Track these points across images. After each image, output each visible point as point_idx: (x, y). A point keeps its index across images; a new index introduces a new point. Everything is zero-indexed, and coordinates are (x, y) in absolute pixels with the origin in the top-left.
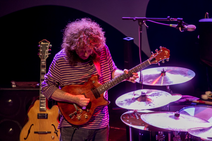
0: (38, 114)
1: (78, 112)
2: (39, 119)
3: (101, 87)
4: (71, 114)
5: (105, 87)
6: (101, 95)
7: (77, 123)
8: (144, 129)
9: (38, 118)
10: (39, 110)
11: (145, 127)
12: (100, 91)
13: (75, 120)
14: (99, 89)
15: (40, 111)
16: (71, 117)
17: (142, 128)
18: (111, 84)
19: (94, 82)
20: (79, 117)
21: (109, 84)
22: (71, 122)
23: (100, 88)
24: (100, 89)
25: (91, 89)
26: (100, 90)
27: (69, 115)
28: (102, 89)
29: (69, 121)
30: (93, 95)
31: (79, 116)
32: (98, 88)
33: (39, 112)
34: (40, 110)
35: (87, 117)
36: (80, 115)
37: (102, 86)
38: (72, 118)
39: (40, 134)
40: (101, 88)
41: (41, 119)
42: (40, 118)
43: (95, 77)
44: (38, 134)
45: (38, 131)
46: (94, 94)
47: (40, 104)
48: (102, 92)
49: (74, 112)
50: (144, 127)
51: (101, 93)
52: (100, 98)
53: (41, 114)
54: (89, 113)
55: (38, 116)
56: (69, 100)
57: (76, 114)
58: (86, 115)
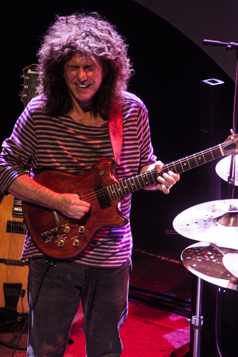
0: (9, 222)
1: (61, 232)
2: (10, 234)
3: (115, 186)
4: (46, 233)
5: (122, 188)
6: (111, 203)
7: (54, 253)
8: (228, 285)
9: (8, 231)
10: (11, 215)
11: (231, 282)
12: (112, 195)
13: (52, 245)
14: (110, 190)
15: (14, 217)
16: (45, 238)
17: (224, 283)
18: (137, 183)
19: (102, 173)
20: (62, 241)
21: (132, 182)
22: (44, 250)
23: (112, 187)
24: (113, 189)
25: (94, 188)
26: (111, 193)
27: (42, 234)
28: (116, 191)
29: (40, 246)
30: (97, 200)
31: (62, 239)
32: (109, 188)
33: (11, 219)
34: (13, 214)
35: (76, 243)
36: (64, 237)
37: (118, 185)
38: (47, 241)
39: (9, 264)
40: (115, 188)
41: (13, 234)
42: (12, 232)
43: (107, 163)
44: (6, 264)
45: (6, 257)
46: (98, 198)
47: (15, 202)
48: (115, 196)
49: (52, 230)
50: (229, 281)
51: (113, 200)
52: (110, 208)
53: (14, 222)
54: (82, 236)
55: (8, 226)
56: (44, 201)
57: (55, 234)
58: (77, 240)
